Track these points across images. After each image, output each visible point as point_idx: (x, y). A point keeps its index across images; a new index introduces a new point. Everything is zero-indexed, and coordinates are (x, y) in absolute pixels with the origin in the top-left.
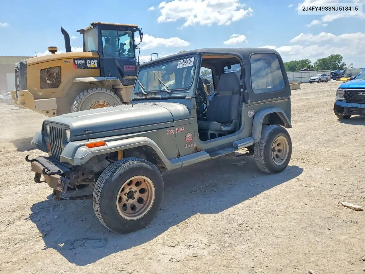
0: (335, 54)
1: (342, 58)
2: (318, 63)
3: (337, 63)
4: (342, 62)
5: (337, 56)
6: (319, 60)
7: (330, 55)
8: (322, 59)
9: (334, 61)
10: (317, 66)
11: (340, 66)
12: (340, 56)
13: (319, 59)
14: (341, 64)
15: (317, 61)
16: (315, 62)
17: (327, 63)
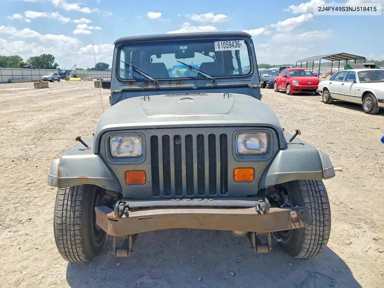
0: (47, 54)
1: (54, 58)
2: (30, 61)
3: (50, 63)
4: (55, 62)
5: (49, 56)
6: (32, 58)
7: (42, 54)
8: (35, 58)
9: (47, 61)
10: (30, 64)
11: (53, 66)
12: (52, 56)
13: (31, 56)
14: (54, 64)
15: (29, 59)
16: (27, 60)
17: (41, 63)
